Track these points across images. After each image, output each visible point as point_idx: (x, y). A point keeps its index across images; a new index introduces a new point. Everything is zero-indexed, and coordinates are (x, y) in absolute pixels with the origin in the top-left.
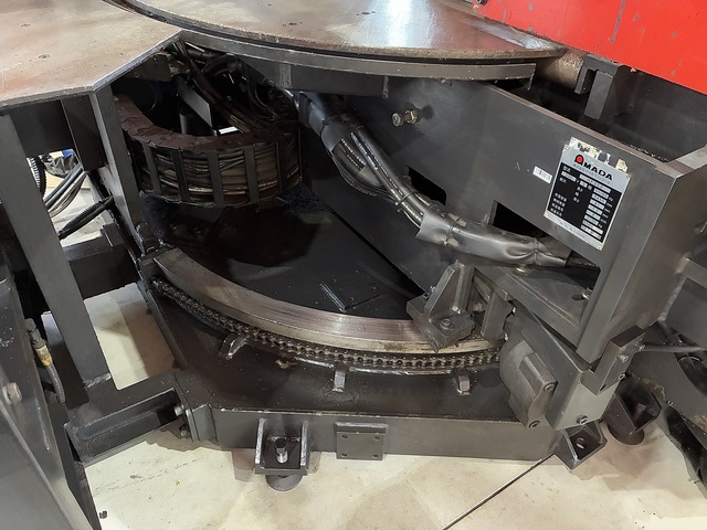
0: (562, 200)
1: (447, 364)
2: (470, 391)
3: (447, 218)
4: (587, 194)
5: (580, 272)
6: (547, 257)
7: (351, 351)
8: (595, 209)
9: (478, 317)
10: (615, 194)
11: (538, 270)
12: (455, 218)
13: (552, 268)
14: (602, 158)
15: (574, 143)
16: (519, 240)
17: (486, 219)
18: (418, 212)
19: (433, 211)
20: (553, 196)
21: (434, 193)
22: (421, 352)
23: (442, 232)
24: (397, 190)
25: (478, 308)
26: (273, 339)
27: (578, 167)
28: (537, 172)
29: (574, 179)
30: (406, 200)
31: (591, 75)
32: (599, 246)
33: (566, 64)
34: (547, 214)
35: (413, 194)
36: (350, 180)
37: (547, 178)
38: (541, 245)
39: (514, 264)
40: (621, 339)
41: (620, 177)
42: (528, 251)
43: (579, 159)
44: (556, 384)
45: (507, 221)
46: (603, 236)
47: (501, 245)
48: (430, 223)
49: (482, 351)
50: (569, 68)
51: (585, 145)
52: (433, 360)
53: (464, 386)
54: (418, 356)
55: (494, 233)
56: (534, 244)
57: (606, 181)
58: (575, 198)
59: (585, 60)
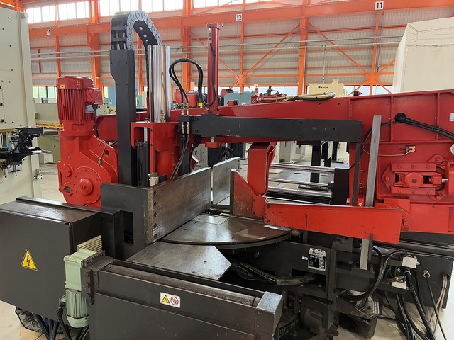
0: (312, 263)
3: (282, 278)
4: (318, 260)
5: (320, 279)
6: (309, 279)
8: (321, 262)
10: (324, 257)
11: (306, 284)
13: (310, 282)
14: (319, 251)
15: (311, 249)
17: (290, 274)
19: (277, 278)
20: (309, 262)
21: (272, 273)
23: (283, 282)
24: (264, 275)
25: (290, 305)
27: (314, 254)
28: (303, 258)
29: (314, 257)
30: (268, 277)
31: (302, 234)
32: (324, 270)
34: (309, 267)
35: (269, 275)
37: (306, 259)
39: (300, 285)
40: (335, 292)
41: (324, 254)
42: (304, 279)
43: (313, 252)
44: (323, 314)
45: (296, 273)
46: (324, 267)
47: (296, 281)
48: (278, 281)
50: (295, 233)
51: (314, 249)
56: (305, 277)
57: (321, 255)
58: (315, 262)
59: (299, 230)
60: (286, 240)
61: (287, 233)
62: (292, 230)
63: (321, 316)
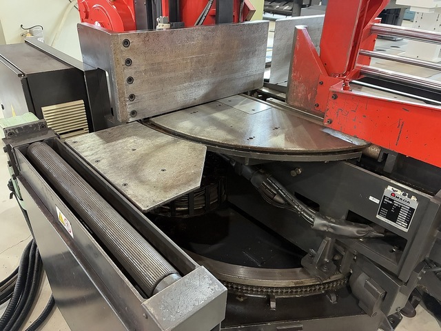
0: (385, 211)
1: (324, 288)
2: (337, 301)
4: (398, 209)
5: (395, 241)
6: (375, 234)
7: (277, 288)
8: (403, 215)
9: (337, 263)
10: (412, 210)
11: (369, 240)
12: (329, 218)
13: (377, 238)
14: (404, 195)
15: (390, 188)
16: (361, 227)
17: (344, 217)
18: (311, 216)
19: (319, 216)
20: (381, 209)
22: (312, 284)
23: (324, 225)
24: (298, 206)
25: (337, 258)
26: (235, 286)
27: (392, 198)
28: (371, 198)
29: (391, 202)
30: (304, 211)
31: (385, 156)
32: (406, 230)
33: (372, 150)
34: (378, 216)
35: (306, 208)
36: (269, 201)
37: (377, 201)
38: (371, 228)
39: (359, 238)
40: (417, 269)
41: (414, 203)
42: (366, 231)
43: (393, 195)
44: (386, 293)
45: (353, 218)
46: (408, 226)
47: (351, 230)
48: (318, 222)
49: (339, 280)
50: (374, 151)
51: (395, 189)
52: (318, 287)
53: (333, 299)
54: (310, 286)
55: (350, 225)
56: (369, 228)
57: (407, 204)
58: (392, 210)
59: (382, 149)
60: (349, 161)
61: (357, 149)
62: (370, 145)
63: (381, 293)
